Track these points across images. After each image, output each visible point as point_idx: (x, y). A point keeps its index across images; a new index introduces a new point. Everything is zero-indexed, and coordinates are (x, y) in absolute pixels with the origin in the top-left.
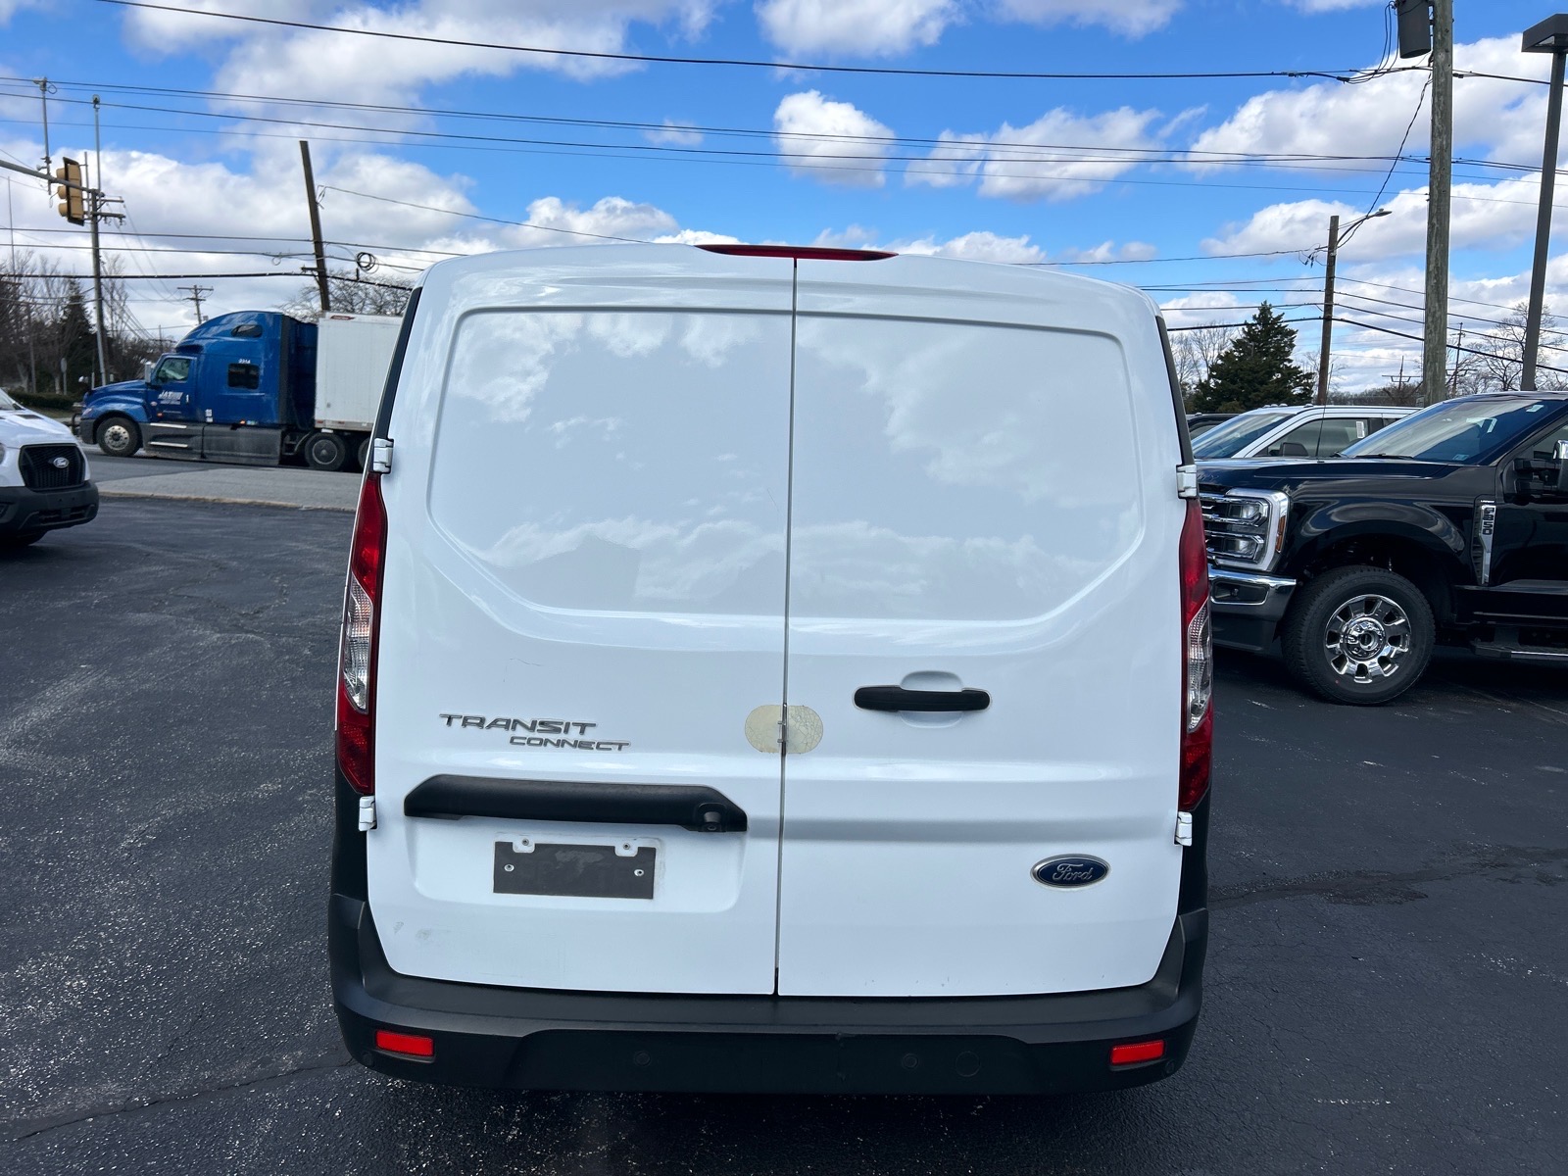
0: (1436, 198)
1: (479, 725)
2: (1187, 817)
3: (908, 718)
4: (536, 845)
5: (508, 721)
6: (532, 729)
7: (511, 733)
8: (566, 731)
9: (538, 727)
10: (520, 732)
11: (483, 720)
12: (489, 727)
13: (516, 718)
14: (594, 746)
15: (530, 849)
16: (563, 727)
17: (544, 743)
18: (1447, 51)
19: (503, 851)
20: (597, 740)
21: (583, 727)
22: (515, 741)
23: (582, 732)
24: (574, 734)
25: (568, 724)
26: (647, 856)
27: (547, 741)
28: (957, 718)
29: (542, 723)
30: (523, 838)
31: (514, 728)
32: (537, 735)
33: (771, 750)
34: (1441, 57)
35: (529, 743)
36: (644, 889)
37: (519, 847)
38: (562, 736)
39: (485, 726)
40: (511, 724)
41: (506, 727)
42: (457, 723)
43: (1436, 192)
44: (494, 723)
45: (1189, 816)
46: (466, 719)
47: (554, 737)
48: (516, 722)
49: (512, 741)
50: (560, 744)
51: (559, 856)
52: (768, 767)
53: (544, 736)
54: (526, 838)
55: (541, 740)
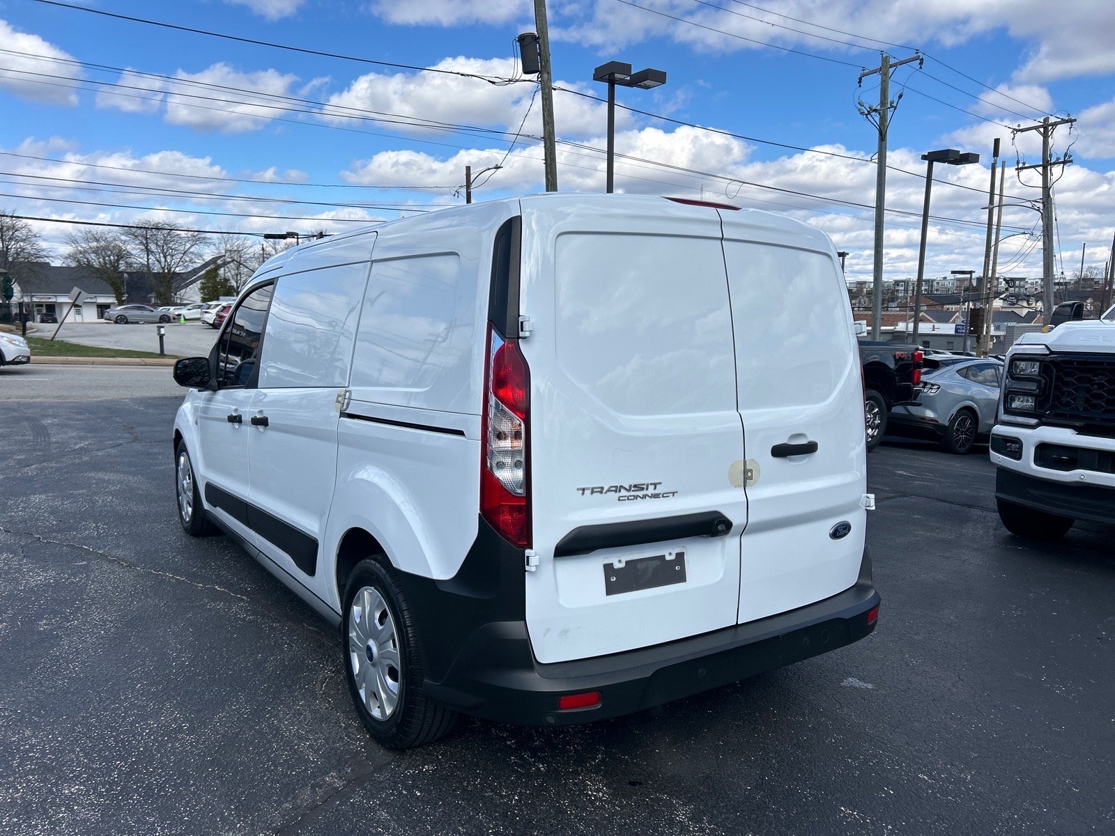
0: (549, 162)
1: (601, 492)
2: (872, 496)
3: (790, 460)
4: (626, 562)
5: (616, 487)
6: (629, 490)
7: (618, 494)
8: (647, 489)
9: (633, 489)
10: (624, 493)
11: (602, 488)
12: (606, 492)
13: (621, 484)
14: (661, 496)
15: (622, 565)
16: (645, 487)
17: (636, 497)
18: (548, 73)
19: (608, 569)
20: (662, 492)
21: (655, 485)
22: (621, 499)
23: (655, 488)
24: (651, 491)
25: (648, 485)
26: (680, 556)
27: (638, 496)
28: (807, 457)
29: (635, 486)
30: (618, 559)
31: (620, 491)
32: (632, 493)
33: (739, 486)
34: (545, 76)
35: (628, 499)
36: (680, 577)
37: (617, 566)
38: (645, 492)
39: (604, 491)
40: (617, 489)
41: (616, 491)
42: (588, 492)
43: (549, 159)
44: (609, 490)
45: (873, 495)
46: (593, 489)
47: (641, 493)
48: (621, 487)
49: (619, 500)
50: (644, 497)
51: (639, 566)
52: (737, 495)
53: (636, 493)
54: (619, 558)
55: (634, 496)
